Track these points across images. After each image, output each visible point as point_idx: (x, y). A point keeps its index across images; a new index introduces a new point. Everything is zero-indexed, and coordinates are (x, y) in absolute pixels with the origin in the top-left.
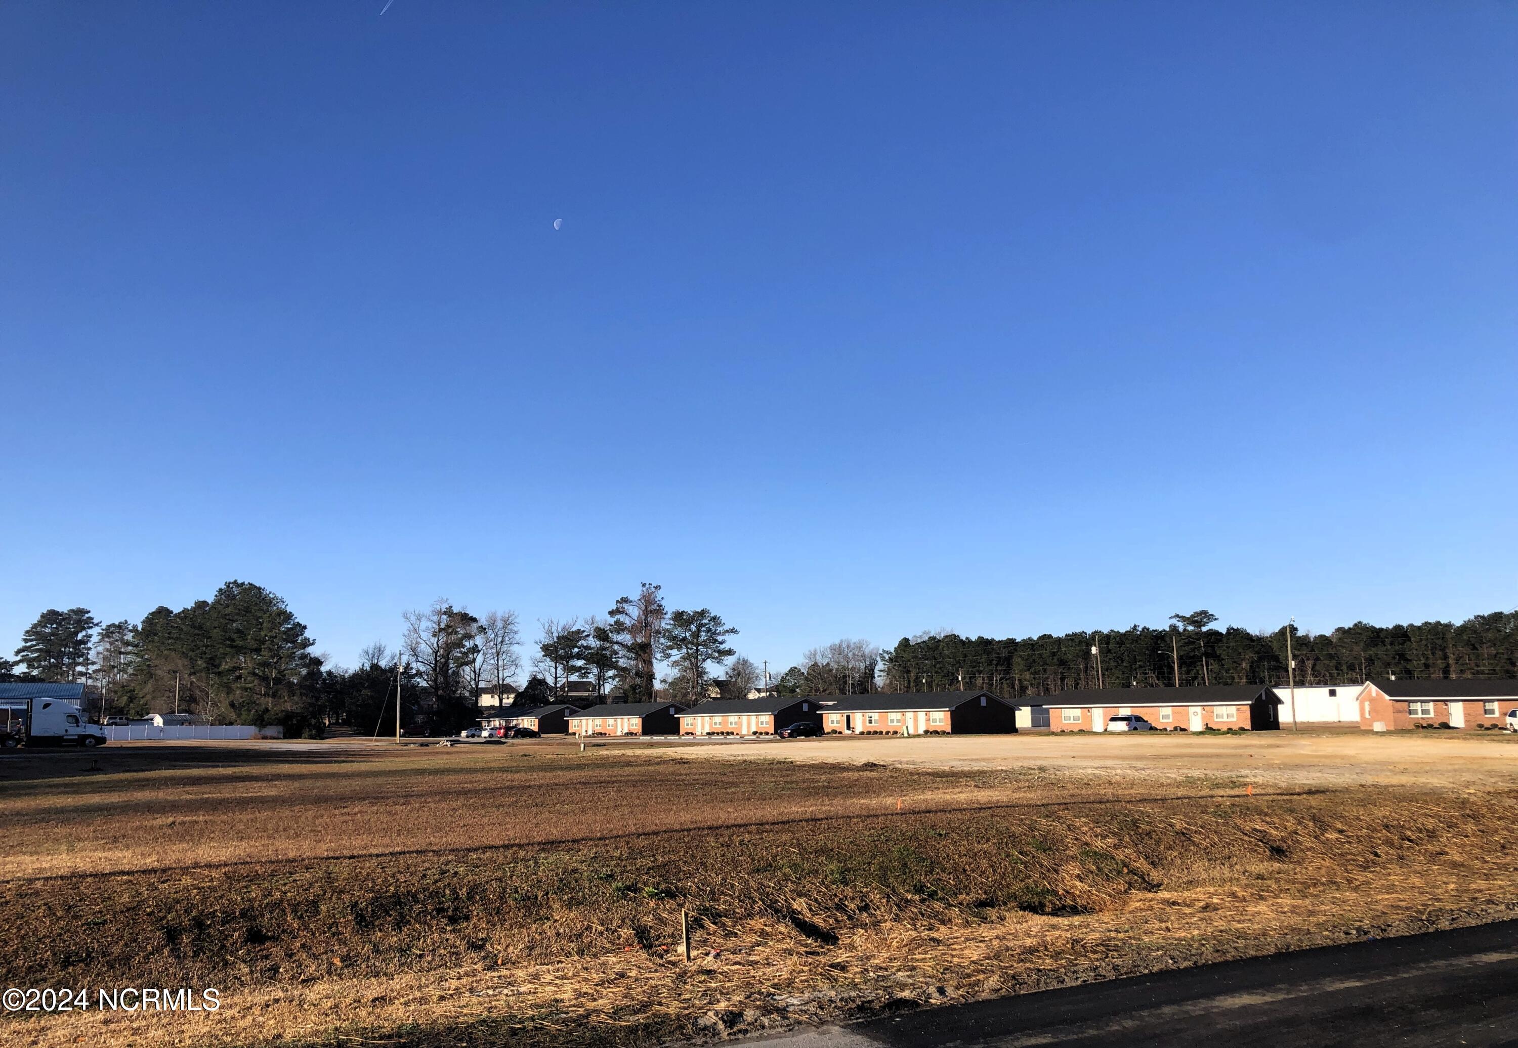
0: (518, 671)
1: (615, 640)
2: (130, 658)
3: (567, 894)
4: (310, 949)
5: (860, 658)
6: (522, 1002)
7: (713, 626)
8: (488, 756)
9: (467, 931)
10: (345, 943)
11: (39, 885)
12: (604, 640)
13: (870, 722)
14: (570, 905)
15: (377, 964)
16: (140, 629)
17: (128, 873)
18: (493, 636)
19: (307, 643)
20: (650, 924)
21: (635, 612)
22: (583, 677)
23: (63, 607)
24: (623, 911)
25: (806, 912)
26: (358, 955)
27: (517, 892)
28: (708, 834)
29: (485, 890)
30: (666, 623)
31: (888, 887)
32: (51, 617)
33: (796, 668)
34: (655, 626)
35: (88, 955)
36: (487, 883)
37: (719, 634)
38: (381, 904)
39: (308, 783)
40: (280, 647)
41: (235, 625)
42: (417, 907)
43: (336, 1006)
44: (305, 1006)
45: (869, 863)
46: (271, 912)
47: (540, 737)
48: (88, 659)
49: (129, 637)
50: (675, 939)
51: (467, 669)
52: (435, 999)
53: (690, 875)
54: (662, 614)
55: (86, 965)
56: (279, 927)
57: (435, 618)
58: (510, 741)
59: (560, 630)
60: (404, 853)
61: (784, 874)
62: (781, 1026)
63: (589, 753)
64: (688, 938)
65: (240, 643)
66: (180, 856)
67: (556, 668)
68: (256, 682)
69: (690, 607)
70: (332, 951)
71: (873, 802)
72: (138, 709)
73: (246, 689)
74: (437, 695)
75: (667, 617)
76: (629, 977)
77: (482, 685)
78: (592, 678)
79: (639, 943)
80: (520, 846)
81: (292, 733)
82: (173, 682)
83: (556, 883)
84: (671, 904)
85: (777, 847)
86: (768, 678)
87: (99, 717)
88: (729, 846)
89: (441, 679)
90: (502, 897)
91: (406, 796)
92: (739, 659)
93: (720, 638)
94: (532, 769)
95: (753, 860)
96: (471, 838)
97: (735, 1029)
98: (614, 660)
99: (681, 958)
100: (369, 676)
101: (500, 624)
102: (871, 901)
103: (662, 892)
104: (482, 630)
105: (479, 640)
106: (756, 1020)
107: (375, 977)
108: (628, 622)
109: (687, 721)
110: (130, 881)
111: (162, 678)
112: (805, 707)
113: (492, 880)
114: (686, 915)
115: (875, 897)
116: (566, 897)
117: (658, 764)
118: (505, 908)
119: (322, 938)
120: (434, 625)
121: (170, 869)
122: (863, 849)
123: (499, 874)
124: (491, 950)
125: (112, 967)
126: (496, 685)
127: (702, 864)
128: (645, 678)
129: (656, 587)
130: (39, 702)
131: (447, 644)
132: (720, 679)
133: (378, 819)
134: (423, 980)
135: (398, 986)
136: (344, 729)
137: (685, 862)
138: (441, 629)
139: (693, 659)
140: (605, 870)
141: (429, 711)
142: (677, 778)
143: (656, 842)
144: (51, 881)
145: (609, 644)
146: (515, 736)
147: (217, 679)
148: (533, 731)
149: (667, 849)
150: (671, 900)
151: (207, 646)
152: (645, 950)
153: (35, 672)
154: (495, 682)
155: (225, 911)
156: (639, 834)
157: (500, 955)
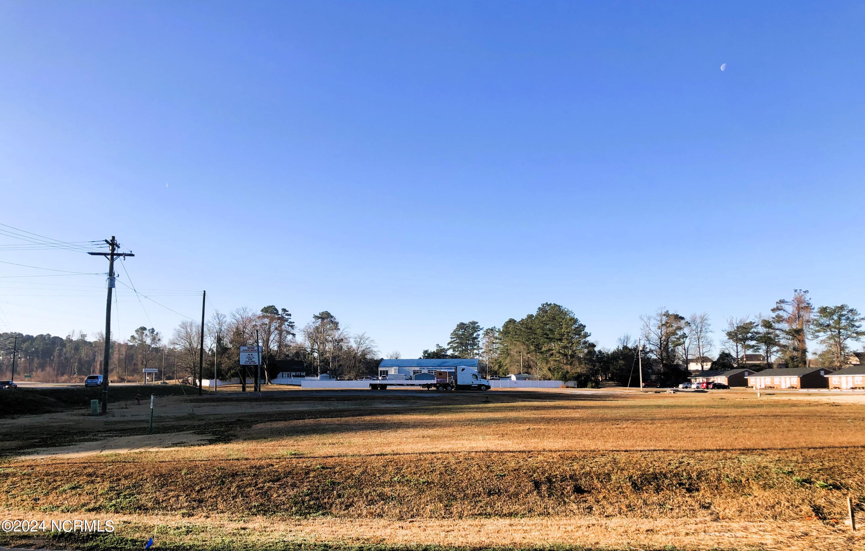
0: (712, 348)
1: (777, 327)
2: (498, 345)
3: (761, 480)
4: (608, 499)
6: (739, 542)
7: (851, 315)
8: (698, 399)
9: (698, 498)
10: (627, 498)
11: (473, 454)
12: (769, 328)
14: (764, 487)
15: (646, 511)
16: (501, 330)
17: (512, 452)
18: (695, 327)
19: (586, 335)
20: (823, 505)
21: (790, 309)
22: (755, 352)
23: (466, 322)
24: (802, 495)
26: (635, 505)
27: (728, 477)
28: (862, 451)
29: (707, 475)
30: (814, 315)
32: (462, 326)
34: (806, 317)
35: (499, 491)
36: (709, 470)
37: (856, 321)
38: (646, 478)
39: (595, 411)
40: (572, 338)
41: (548, 327)
42: (667, 481)
43: (626, 532)
44: (609, 529)
46: (585, 477)
47: (729, 388)
48: (479, 346)
49: (497, 335)
50: (842, 515)
51: (680, 348)
52: (684, 534)
53: (851, 476)
54: (811, 309)
55: (498, 496)
56: (590, 486)
57: (659, 318)
58: (710, 390)
59: (738, 322)
60: (656, 450)
63: (765, 398)
64: (853, 516)
65: (551, 336)
66: (536, 445)
67: (737, 346)
68: (561, 357)
69: (832, 304)
70: (620, 502)
72: (503, 372)
73: (556, 361)
74: (663, 363)
75: (814, 311)
76: (811, 535)
77: (690, 357)
78: (762, 352)
79: (816, 516)
80: (727, 450)
81: (582, 384)
82: (519, 358)
83: (754, 474)
84: (837, 493)
87: (486, 376)
89: (664, 354)
90: (719, 479)
91: (652, 419)
93: (857, 324)
94: (728, 406)
96: (695, 444)
98: (776, 340)
99: (848, 528)
100: (622, 352)
101: (698, 320)
103: (830, 485)
104: (688, 324)
105: (686, 330)
107: (646, 518)
108: (785, 315)
109: (834, 379)
110: (514, 456)
111: (514, 356)
113: (712, 469)
114: (851, 501)
116: (761, 483)
117: (817, 405)
118: (721, 487)
119: (614, 494)
120: (658, 322)
121: (531, 451)
123: (716, 466)
124: (715, 510)
125: (511, 498)
126: (698, 358)
127: (859, 469)
128: (800, 352)
129: (805, 292)
130: (460, 368)
131: (667, 334)
132: (858, 352)
133: (638, 432)
134: (675, 523)
135: (660, 525)
136: (610, 382)
137: (846, 468)
138: (663, 325)
139: (836, 339)
140: (786, 469)
141: (658, 373)
142: (832, 415)
143: (823, 454)
144: (478, 454)
145: (772, 331)
146: (713, 388)
147: (541, 356)
148: (725, 385)
149: (832, 459)
150: (837, 491)
151: (535, 339)
152: (821, 521)
153: (456, 354)
154: (698, 355)
155: (562, 476)
156: (809, 449)
157: (721, 514)
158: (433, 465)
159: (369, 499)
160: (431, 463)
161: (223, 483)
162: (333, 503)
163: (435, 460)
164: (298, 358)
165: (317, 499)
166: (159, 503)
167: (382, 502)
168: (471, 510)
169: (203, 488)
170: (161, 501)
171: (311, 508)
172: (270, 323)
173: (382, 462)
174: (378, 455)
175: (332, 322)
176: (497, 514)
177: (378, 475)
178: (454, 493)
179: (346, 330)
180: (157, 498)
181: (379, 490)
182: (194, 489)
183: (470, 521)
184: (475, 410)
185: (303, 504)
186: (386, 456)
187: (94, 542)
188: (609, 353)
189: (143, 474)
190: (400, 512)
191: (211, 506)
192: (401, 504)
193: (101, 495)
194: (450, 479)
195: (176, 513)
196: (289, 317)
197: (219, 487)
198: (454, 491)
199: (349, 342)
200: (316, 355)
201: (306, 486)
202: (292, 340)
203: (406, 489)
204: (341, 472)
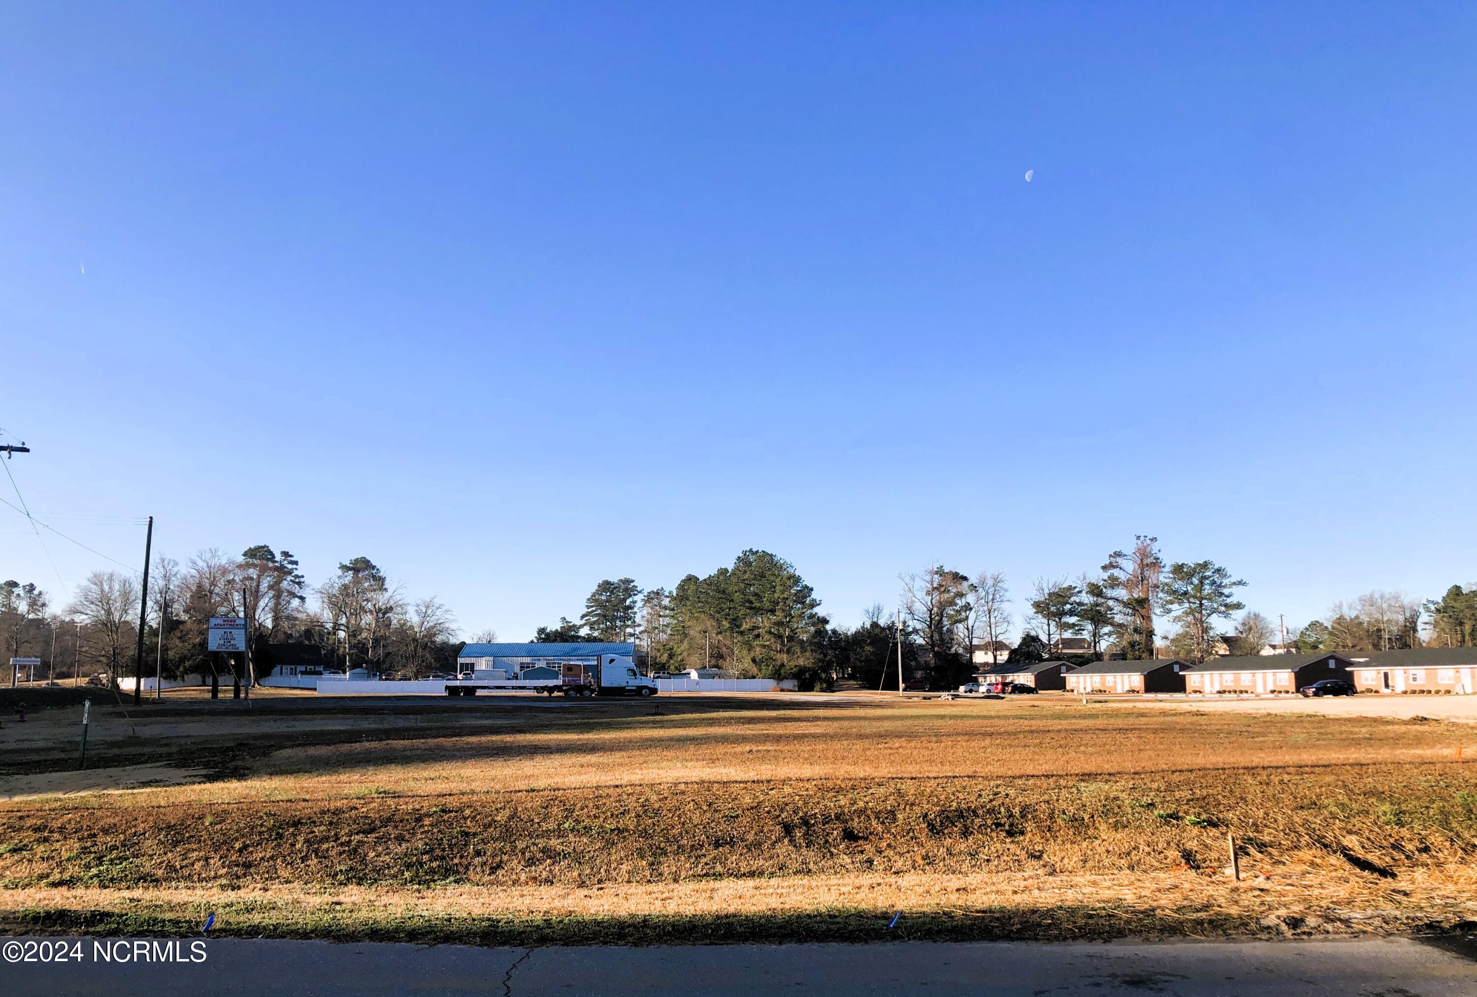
0: (1010, 628)
1: (1109, 596)
2: (667, 620)
3: (1111, 817)
4: (895, 849)
5: (1398, 609)
6: (1090, 899)
7: (1218, 578)
8: (997, 708)
9: (1024, 844)
10: (922, 846)
11: (682, 787)
12: (1098, 596)
13: (1415, 679)
14: (1116, 827)
15: (952, 864)
16: (674, 594)
17: (742, 782)
18: (984, 593)
19: (814, 604)
20: (1195, 849)
21: (1130, 566)
22: (1077, 634)
23: (614, 579)
24: (1167, 836)
25: (1358, 848)
26: (935, 856)
27: (1064, 813)
28: (1244, 774)
29: (1036, 810)
30: (1164, 577)
31: (1451, 830)
32: (606, 586)
33: (1318, 622)
34: (1153, 580)
35: (731, 840)
36: (1037, 804)
37: (1225, 587)
38: (947, 816)
39: (846, 724)
40: (791, 608)
41: (752, 589)
42: (977, 821)
44: (903, 890)
45: (1427, 807)
46: (859, 817)
47: (1037, 692)
48: (634, 622)
49: (666, 602)
50: (1222, 862)
51: (961, 626)
52: (1010, 892)
53: (1231, 808)
54: (1160, 567)
55: (731, 847)
56: (867, 830)
57: (928, 578)
58: (1008, 696)
59: (1050, 586)
60: (957, 777)
61: (1331, 813)
62: (1346, 933)
64: (1236, 863)
65: (757, 604)
66: (773, 773)
67: (1049, 625)
68: (773, 640)
69: (1191, 560)
70: (913, 851)
71: (1427, 753)
72: (677, 665)
73: (764, 646)
74: (934, 651)
75: (1165, 570)
77: (975, 642)
78: (1086, 635)
79: (1186, 863)
80: (1061, 776)
81: (806, 687)
82: (703, 641)
83: (1101, 809)
84: (1213, 832)
85: (1321, 787)
86: (1285, 633)
87: (647, 672)
88: (1268, 784)
89: (936, 636)
90: (1051, 817)
91: (937, 735)
92: (1249, 613)
93: (1226, 591)
94: (1046, 717)
95: (1296, 798)
96: (1010, 768)
97: (1299, 931)
98: (1109, 616)
99: (1230, 878)
100: (870, 633)
101: (990, 582)
102: (1432, 844)
103: (1204, 821)
104: (974, 588)
105: (971, 598)
106: (1319, 926)
107: (953, 873)
108: (1122, 576)
109: (1193, 678)
110: (746, 788)
111: (695, 638)
112: (1332, 664)
113: (1040, 802)
114: (1233, 842)
115: (1436, 839)
116: (1111, 821)
117: (1175, 715)
118: (1056, 828)
119: (903, 840)
120: (927, 584)
121: (770, 782)
122: (1419, 794)
123: (1046, 797)
124: (1049, 860)
125: (750, 850)
126: (989, 643)
127: (1242, 799)
128: (1144, 635)
129: (1152, 540)
130: (606, 658)
131: (941, 603)
132: (1228, 635)
133: (920, 753)
134: (995, 880)
135: (975, 882)
136: (851, 682)
137: (1224, 797)
138: (934, 589)
139: (1197, 614)
140: (1145, 800)
141: (926, 667)
142: (1198, 728)
143: (1192, 778)
144: (690, 786)
145: (1103, 600)
146: (1012, 692)
147: (740, 638)
148: (1030, 687)
149: (1204, 785)
150: (1214, 830)
151: (730, 609)
152: (1193, 871)
153: (596, 634)
154: (988, 639)
155: (823, 815)
156: (1173, 772)
157: (1057, 866)
158: (622, 803)
159: (527, 858)
160: (620, 801)
161: (280, 836)
162: (469, 864)
163: (625, 797)
164: (310, 640)
165: (443, 858)
166: (176, 871)
167: (548, 861)
168: (691, 868)
169: (248, 846)
170: (178, 867)
171: (435, 873)
172: (259, 577)
173: (538, 802)
174: (527, 791)
175: (374, 577)
176: (732, 874)
177: (536, 820)
178: (662, 845)
179: (399, 591)
180: (169, 862)
181: (541, 843)
182: (232, 847)
183: (692, 885)
184: (651, 725)
185: (422, 867)
186: (541, 793)
187: (106, 924)
188: (849, 633)
189: (135, 826)
190: (579, 875)
191: (268, 872)
192: (580, 863)
193: (68, 860)
194: (654, 824)
195: (209, 885)
196: (294, 566)
197: (275, 842)
198: (662, 842)
199: (405, 613)
200: (342, 634)
201: (421, 839)
202: (300, 609)
203: (585, 840)
204: (475, 817)
